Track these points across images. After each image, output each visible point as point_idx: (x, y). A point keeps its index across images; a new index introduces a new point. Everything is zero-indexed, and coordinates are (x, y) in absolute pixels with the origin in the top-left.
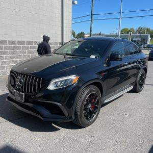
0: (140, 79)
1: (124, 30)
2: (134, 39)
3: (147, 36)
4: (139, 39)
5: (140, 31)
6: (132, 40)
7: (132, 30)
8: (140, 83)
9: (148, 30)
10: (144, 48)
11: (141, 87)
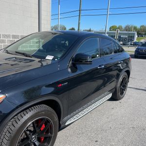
0: (121, 85)
1: (112, 27)
2: (122, 36)
3: (134, 34)
4: (127, 37)
5: (128, 29)
6: (120, 37)
7: (120, 28)
8: (121, 88)
9: (135, 28)
10: (131, 44)
11: (122, 93)
